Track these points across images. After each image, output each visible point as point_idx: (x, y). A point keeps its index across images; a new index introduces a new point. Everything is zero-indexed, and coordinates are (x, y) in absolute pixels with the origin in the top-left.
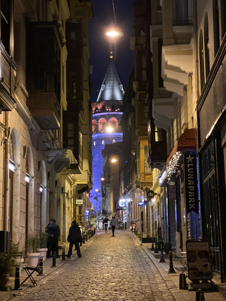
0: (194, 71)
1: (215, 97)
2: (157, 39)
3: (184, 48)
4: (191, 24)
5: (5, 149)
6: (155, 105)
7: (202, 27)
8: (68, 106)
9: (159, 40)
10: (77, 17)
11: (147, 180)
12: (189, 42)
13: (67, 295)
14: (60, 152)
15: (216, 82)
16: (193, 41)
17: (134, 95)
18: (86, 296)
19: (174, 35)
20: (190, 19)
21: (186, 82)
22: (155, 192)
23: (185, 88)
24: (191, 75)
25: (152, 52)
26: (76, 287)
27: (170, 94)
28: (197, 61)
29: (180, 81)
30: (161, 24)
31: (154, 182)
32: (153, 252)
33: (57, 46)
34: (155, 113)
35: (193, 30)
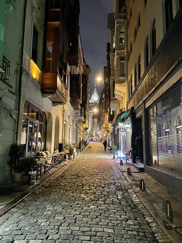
0: (126, 92)
1: (134, 101)
2: (112, 81)
3: (123, 84)
4: (126, 76)
5: (63, 116)
6: (111, 103)
7: (130, 77)
8: (82, 102)
9: (113, 81)
10: (85, 73)
11: (107, 127)
12: (124, 82)
13: (84, 166)
14: (80, 117)
15: (135, 96)
16: (126, 82)
17: (103, 99)
18: (90, 167)
19: (120, 80)
20: (125, 74)
21: (122, 96)
22: (110, 131)
23: (122, 98)
24: (124, 93)
25: (111, 85)
26: (86, 163)
27: (116, 99)
28: (127, 89)
29: (121, 95)
30: (115, 76)
31: (109, 127)
32: (109, 150)
33: (80, 82)
34: (111, 105)
35: (126, 78)
